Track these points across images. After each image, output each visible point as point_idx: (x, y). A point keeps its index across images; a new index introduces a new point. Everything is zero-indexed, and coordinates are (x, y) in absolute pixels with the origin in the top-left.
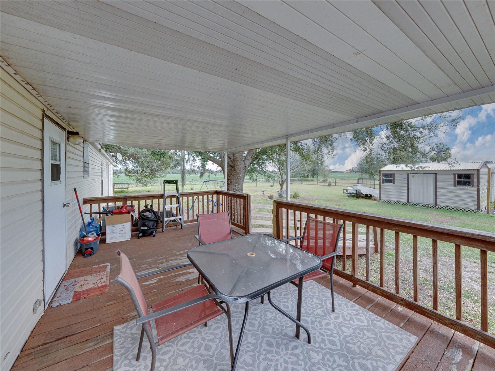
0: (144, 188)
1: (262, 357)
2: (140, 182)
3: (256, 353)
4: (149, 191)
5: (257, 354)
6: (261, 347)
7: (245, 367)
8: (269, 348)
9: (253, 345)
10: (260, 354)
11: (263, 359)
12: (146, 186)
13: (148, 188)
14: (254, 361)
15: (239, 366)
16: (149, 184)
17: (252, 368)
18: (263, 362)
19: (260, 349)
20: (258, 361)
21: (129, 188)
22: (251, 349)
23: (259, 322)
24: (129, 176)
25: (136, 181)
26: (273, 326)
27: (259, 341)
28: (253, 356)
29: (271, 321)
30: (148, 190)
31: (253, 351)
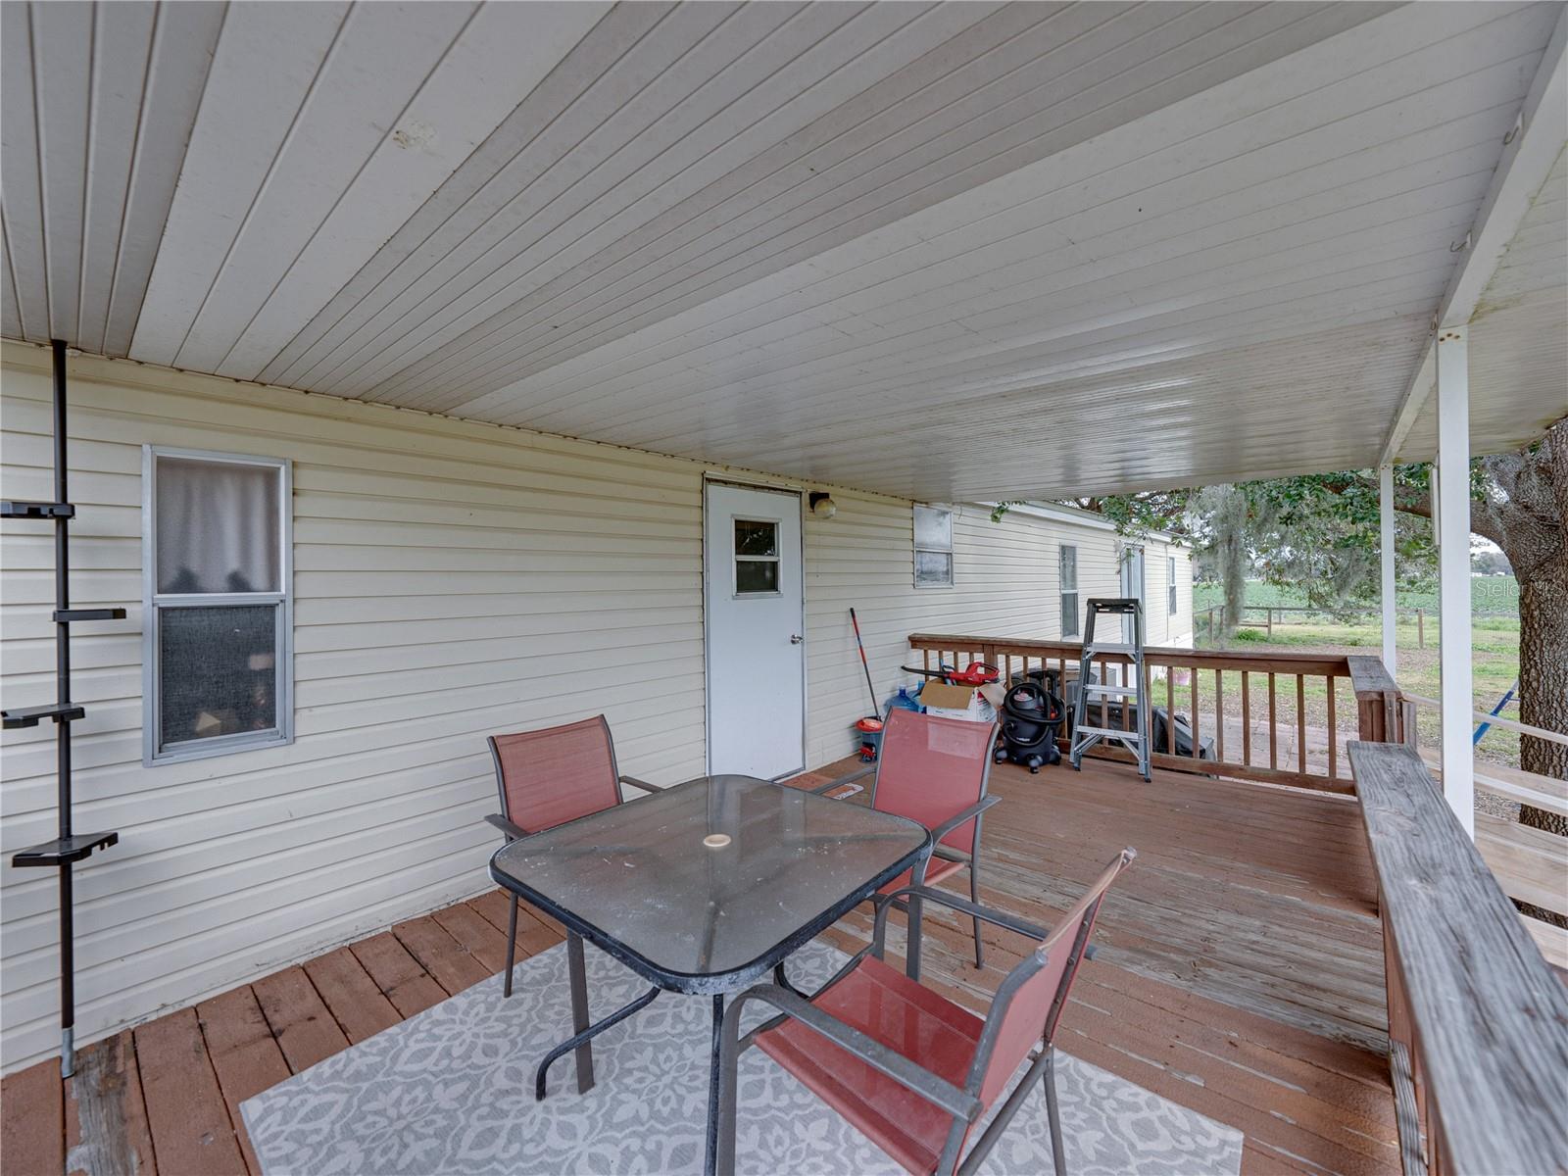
0: (1340, 630)
1: (635, 1144)
2: (1326, 608)
3: (647, 1126)
4: (1354, 644)
5: (642, 1129)
6: (669, 1134)
7: (603, 1110)
8: (666, 1156)
9: (676, 1113)
10: (643, 1137)
11: (628, 1147)
12: (1347, 622)
13: (1357, 629)
14: (621, 1126)
15: (605, 1095)
16: (1363, 616)
17: (600, 1125)
18: (619, 1150)
19: (660, 1132)
20: (619, 1136)
21: (1273, 626)
22: (659, 1111)
23: (769, 1107)
24: (1276, 583)
25: (1305, 603)
26: (762, 1153)
27: (689, 1124)
28: (636, 1119)
29: (787, 1142)
30: (1352, 637)
31: (655, 1115)
